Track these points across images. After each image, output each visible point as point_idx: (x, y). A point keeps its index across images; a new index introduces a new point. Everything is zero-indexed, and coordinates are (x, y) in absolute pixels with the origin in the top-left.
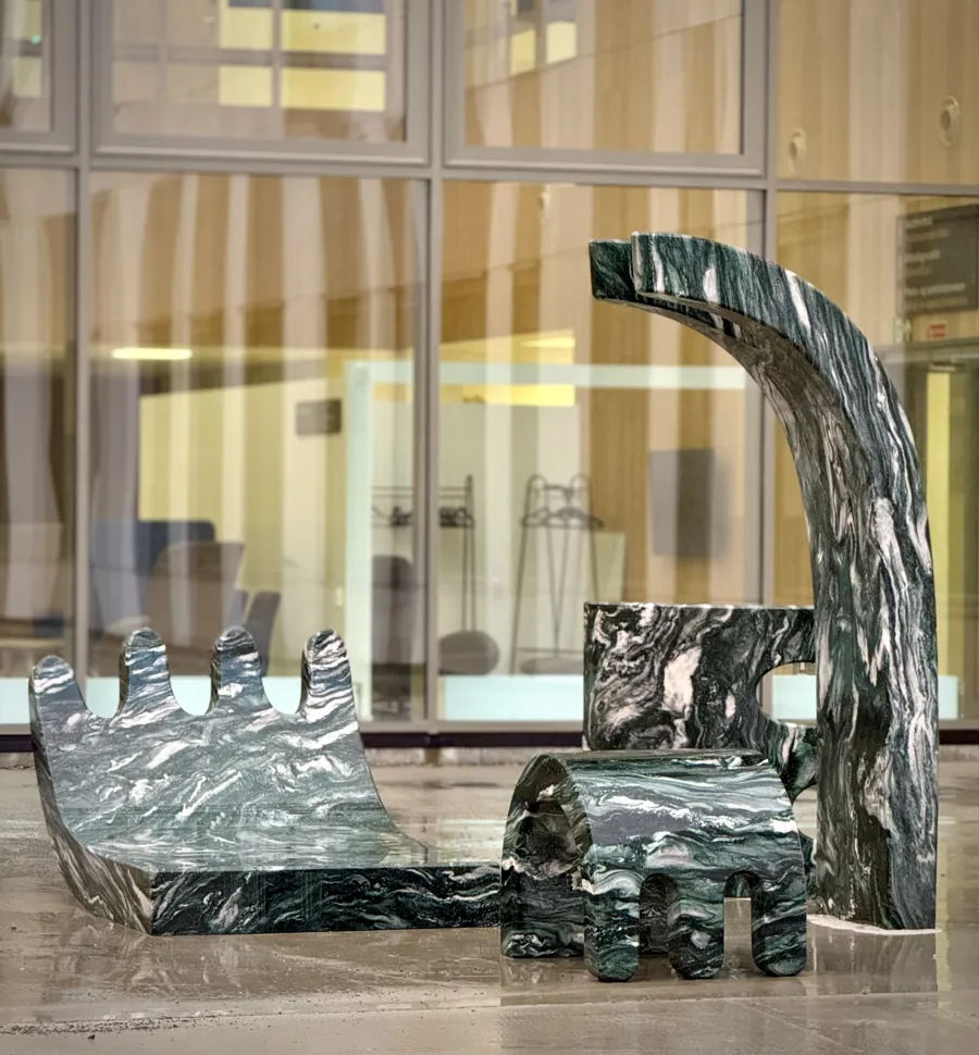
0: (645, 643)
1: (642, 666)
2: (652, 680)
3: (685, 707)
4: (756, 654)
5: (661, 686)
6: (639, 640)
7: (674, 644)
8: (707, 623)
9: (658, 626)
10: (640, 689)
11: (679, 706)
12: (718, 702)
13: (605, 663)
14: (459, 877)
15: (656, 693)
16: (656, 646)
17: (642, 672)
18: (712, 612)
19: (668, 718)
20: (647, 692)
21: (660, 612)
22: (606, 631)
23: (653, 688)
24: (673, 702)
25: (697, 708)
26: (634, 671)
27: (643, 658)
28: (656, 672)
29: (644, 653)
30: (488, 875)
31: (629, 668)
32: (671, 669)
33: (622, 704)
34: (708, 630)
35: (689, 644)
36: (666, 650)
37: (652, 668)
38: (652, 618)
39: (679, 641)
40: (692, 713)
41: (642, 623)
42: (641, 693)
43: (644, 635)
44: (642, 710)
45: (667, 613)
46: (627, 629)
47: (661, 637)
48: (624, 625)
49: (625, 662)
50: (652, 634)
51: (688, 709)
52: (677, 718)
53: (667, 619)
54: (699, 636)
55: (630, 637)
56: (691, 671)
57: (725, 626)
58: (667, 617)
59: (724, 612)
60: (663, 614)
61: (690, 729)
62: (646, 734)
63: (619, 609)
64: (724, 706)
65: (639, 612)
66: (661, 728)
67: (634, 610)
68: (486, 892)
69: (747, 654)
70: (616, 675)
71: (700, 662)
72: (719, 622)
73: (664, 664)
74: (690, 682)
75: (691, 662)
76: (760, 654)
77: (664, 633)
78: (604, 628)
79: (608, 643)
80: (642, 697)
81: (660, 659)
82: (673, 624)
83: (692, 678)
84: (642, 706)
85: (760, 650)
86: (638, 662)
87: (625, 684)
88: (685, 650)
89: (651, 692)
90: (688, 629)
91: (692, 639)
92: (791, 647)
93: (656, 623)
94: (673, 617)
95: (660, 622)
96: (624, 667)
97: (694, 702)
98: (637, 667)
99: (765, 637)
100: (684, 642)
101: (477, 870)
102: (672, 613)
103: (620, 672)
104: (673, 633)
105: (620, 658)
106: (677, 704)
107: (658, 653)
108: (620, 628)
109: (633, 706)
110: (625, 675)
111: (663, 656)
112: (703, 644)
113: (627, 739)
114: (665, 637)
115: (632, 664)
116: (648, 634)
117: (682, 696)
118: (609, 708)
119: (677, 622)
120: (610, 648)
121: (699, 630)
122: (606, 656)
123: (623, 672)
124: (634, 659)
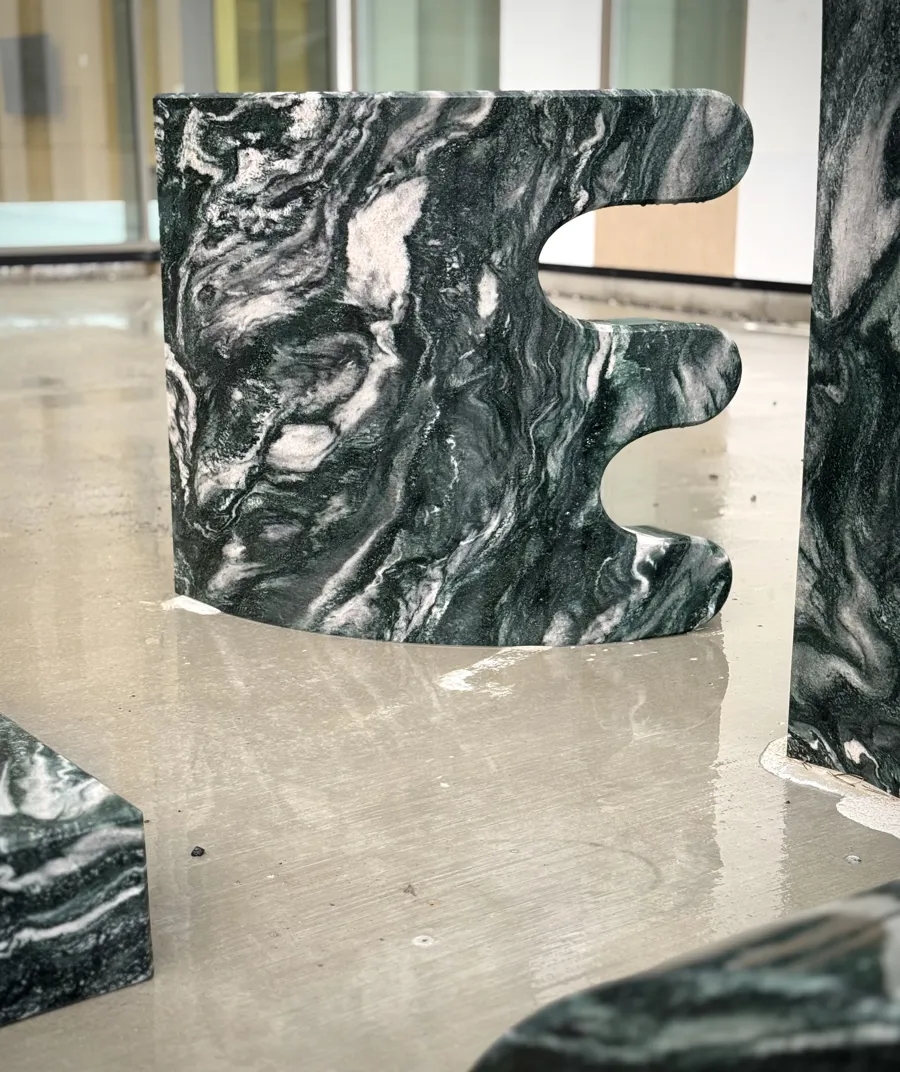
0: (303, 171)
1: (296, 220)
2: (322, 246)
3: (392, 299)
4: (540, 190)
5: (340, 258)
6: (290, 166)
7: (366, 174)
8: (440, 128)
9: (330, 139)
10: (293, 264)
11: (380, 297)
12: (462, 287)
13: (213, 213)
14: (29, 879)
15: (331, 271)
16: (327, 177)
17: (297, 230)
18: (451, 104)
19: (357, 319)
20: (309, 270)
21: (335, 109)
22: (213, 151)
23: (323, 262)
24: (368, 288)
25: (418, 300)
26: (280, 227)
27: (299, 203)
28: (329, 230)
29: (302, 192)
30: (111, 852)
31: (269, 222)
32: (362, 223)
33: (253, 290)
34: (442, 143)
35: (400, 173)
36: (351, 185)
37: (321, 222)
38: (318, 122)
39: (379, 168)
40: (409, 310)
41: (295, 132)
42: (297, 271)
43: (300, 156)
44: (299, 303)
45: (351, 110)
46: (260, 146)
47: (339, 159)
48: (254, 137)
49: (258, 210)
50: (317, 154)
51: (399, 302)
52: (376, 320)
53: (350, 122)
54: (421, 157)
55: (269, 161)
56: (407, 228)
57: (477, 134)
58: (351, 119)
59: (476, 105)
60: (343, 113)
61: (405, 340)
62: (309, 348)
63: (241, 104)
64: (476, 295)
65: (289, 109)
66: (343, 338)
67: (276, 105)
68: (109, 898)
69: (521, 190)
70: (238, 237)
71: (424, 209)
72: (463, 127)
73: (345, 214)
74: (404, 248)
75: (403, 210)
76: (549, 190)
77: (346, 151)
78: (207, 144)
79: (217, 175)
80: (298, 279)
81: (338, 204)
82: (366, 133)
83: (408, 240)
84: (300, 295)
85: (548, 181)
86: (287, 211)
87: (262, 252)
88: (391, 186)
89: (318, 270)
90: (397, 142)
91: (407, 162)
92: (609, 174)
93: (327, 131)
94: (364, 118)
95: (337, 128)
96: (256, 219)
97: (413, 288)
98: (286, 220)
99: (558, 156)
100: (389, 169)
101: (80, 846)
102: (361, 110)
103: (248, 230)
104: (366, 149)
105: (248, 202)
106: (376, 293)
107: (332, 192)
108: (245, 144)
109: (280, 296)
110: (261, 236)
111: (345, 198)
112: (431, 171)
113: (268, 357)
114: (348, 159)
115: (274, 215)
116: (309, 155)
117: (387, 276)
118: (226, 299)
119: (373, 127)
120: (221, 184)
121: (421, 143)
122: (213, 200)
123: (256, 229)
124: (278, 204)
